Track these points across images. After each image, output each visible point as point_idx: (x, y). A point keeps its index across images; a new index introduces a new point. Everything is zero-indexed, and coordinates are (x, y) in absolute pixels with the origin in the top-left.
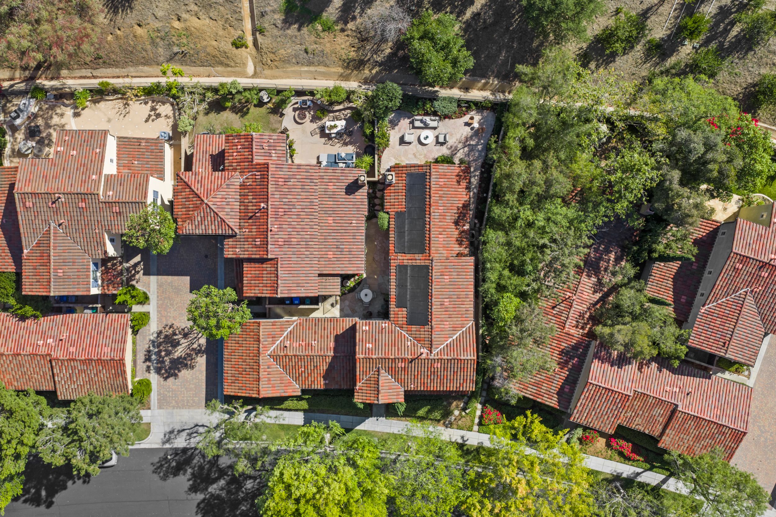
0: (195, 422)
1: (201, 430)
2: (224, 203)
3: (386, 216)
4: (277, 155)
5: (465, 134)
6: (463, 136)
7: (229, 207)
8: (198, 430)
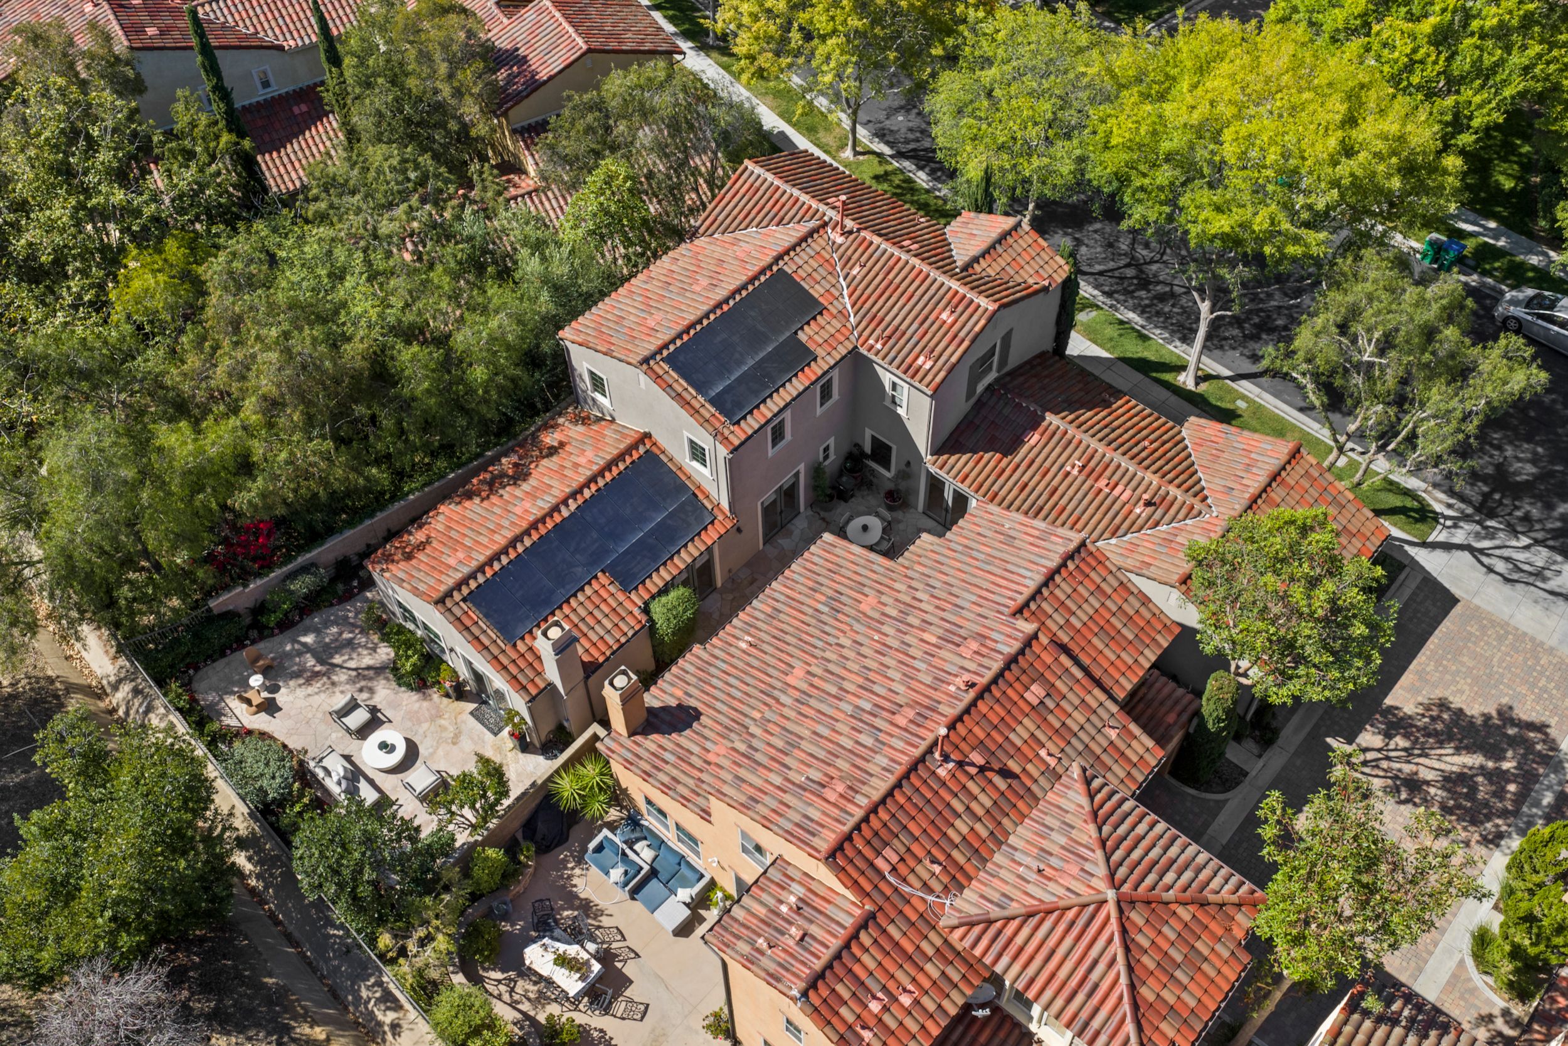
0: (1507, 589)
1: (1501, 566)
2: (1054, 861)
3: (657, 608)
4: (784, 895)
5: (301, 692)
6: (310, 690)
7: (1045, 844)
8: (1511, 570)
